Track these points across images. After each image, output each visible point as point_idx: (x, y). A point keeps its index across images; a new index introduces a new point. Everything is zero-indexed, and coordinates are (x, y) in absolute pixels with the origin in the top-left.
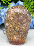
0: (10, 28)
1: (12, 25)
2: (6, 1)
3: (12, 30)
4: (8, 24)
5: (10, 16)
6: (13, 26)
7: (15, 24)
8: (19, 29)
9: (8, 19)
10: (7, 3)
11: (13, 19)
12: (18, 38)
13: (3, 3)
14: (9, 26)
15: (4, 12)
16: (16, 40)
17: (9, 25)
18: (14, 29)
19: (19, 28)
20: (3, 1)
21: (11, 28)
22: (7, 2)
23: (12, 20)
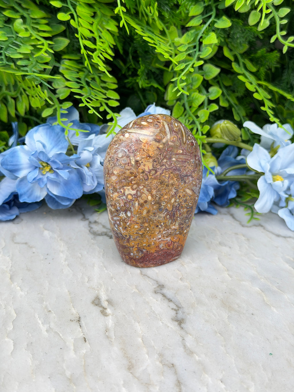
0: (141, 205)
1: (150, 191)
2: (102, 105)
3: (148, 212)
4: (134, 192)
5: (138, 158)
6: (152, 196)
7: (162, 183)
8: (173, 200)
9: (131, 173)
10: (105, 113)
11: (151, 168)
12: (167, 237)
13: (90, 112)
14: (136, 197)
15: (91, 149)
16: (161, 246)
17: (136, 194)
18: (159, 203)
19: (173, 196)
20: (88, 105)
21: (146, 202)
22: (105, 110)
23: (150, 172)
